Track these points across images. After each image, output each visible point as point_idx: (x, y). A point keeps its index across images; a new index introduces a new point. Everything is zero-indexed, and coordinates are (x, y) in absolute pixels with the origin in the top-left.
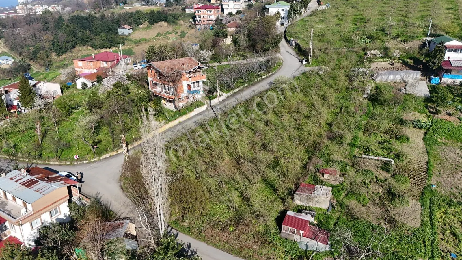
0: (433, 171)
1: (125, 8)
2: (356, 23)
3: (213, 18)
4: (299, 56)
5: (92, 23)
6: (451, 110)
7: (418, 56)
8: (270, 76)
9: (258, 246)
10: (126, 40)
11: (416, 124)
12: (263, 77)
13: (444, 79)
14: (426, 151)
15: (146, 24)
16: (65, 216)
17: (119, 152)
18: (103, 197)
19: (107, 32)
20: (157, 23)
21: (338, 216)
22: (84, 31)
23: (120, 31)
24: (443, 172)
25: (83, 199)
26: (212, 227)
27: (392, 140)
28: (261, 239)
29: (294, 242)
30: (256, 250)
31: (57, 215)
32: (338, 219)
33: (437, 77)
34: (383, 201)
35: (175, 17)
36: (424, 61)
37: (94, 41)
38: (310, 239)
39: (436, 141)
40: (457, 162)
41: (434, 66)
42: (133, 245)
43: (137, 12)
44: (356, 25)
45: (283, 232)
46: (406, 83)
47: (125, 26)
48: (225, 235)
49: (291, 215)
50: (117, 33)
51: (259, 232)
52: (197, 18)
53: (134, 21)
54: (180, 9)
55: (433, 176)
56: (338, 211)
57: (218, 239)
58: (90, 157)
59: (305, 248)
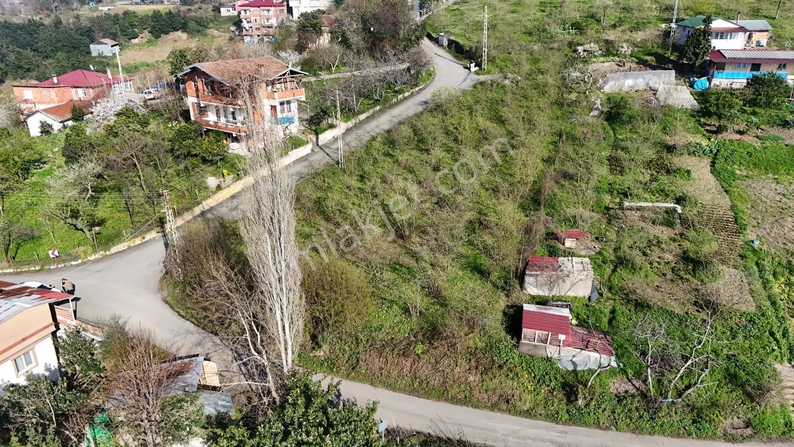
0: (745, 219)
1: (100, 8)
2: (542, 8)
3: (274, 22)
4: (460, 60)
5: (37, 36)
6: (742, 127)
7: (660, 51)
8: (418, 92)
9: (479, 375)
10: (108, 65)
11: (693, 151)
12: (407, 94)
13: (715, 81)
14: (722, 190)
15: (146, 36)
16: (48, 370)
17: (146, 239)
18: (130, 321)
19: (69, 51)
20: (167, 33)
21: (611, 307)
22: (21, 50)
23: (95, 49)
24: (762, 220)
25: (84, 330)
26: (380, 352)
27: (662, 177)
28: (484, 361)
29: (549, 359)
30: (476, 384)
31: (30, 366)
32: (613, 312)
33: (703, 79)
34: (679, 276)
35: (202, 24)
36: (671, 58)
37: (42, 69)
38: (579, 350)
39: (733, 173)
40: (778, 203)
41: (697, 59)
42: (220, 403)
43: (126, 13)
44: (543, 11)
45: (525, 344)
46: (654, 90)
47: (103, 40)
48: (407, 363)
49: (531, 310)
50: (89, 53)
51: (476, 349)
52: (245, 24)
53: (122, 30)
54: (210, 10)
55: (748, 228)
56: (608, 299)
57: (395, 373)
58: (85, 252)
59: (571, 368)
